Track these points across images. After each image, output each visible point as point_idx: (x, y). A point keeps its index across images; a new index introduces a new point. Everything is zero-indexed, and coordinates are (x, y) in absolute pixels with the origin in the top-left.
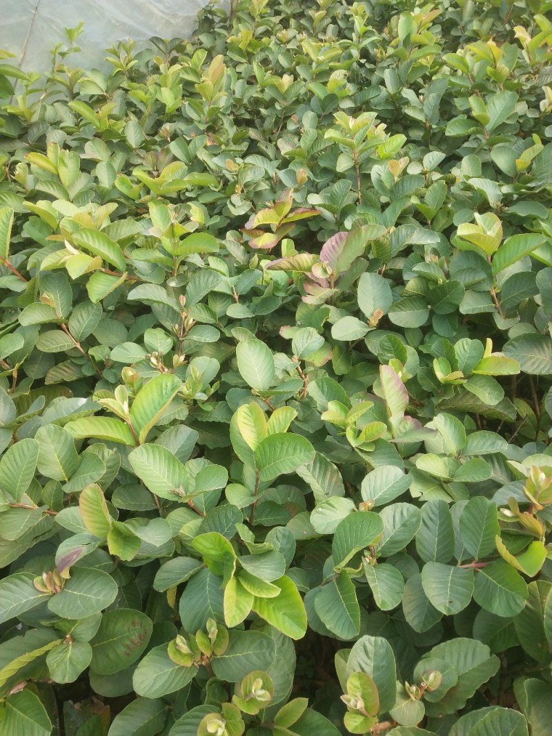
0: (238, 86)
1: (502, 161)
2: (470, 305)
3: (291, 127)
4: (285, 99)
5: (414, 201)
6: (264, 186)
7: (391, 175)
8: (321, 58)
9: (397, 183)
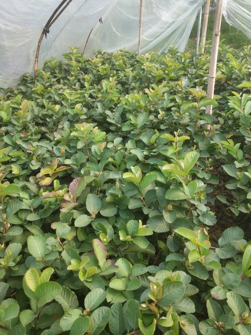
0: (36, 110)
1: (145, 140)
2: (132, 205)
3: (60, 127)
4: (57, 114)
5: (110, 160)
6: (47, 155)
7: (100, 150)
8: (72, 98)
9: (103, 153)
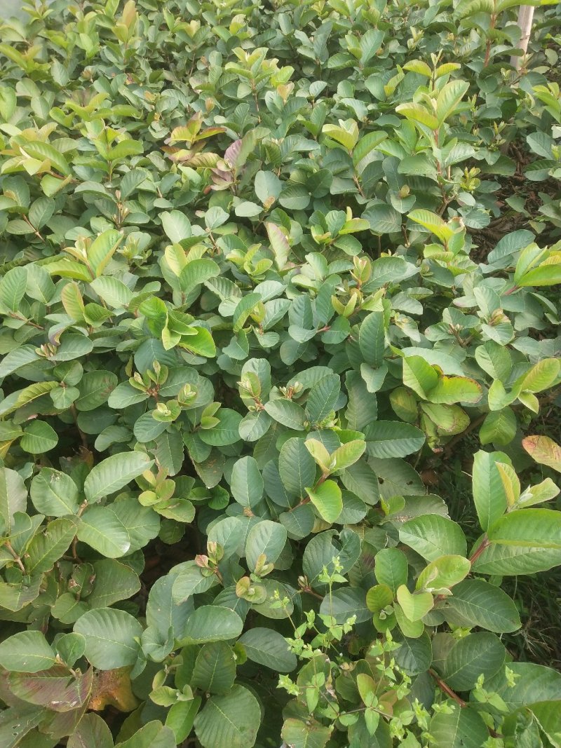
0: (150, 32)
1: (374, 88)
3: (201, 67)
4: (194, 43)
5: (300, 118)
6: (179, 114)
7: (282, 99)
8: (224, 5)
9: (286, 105)
